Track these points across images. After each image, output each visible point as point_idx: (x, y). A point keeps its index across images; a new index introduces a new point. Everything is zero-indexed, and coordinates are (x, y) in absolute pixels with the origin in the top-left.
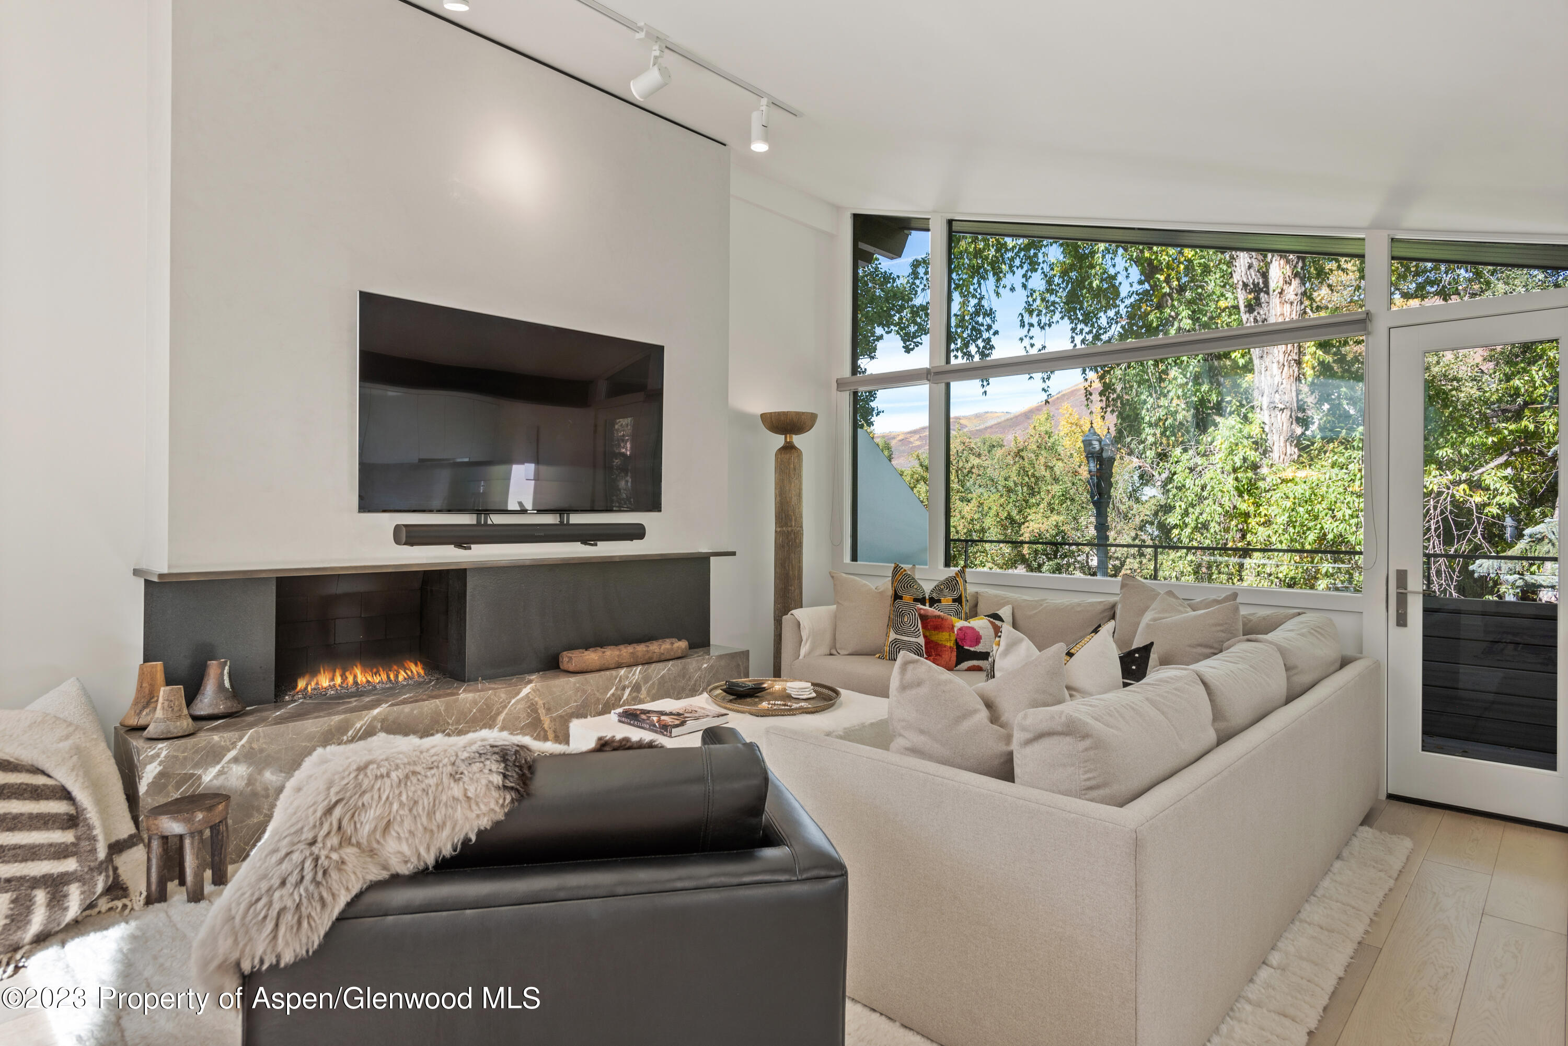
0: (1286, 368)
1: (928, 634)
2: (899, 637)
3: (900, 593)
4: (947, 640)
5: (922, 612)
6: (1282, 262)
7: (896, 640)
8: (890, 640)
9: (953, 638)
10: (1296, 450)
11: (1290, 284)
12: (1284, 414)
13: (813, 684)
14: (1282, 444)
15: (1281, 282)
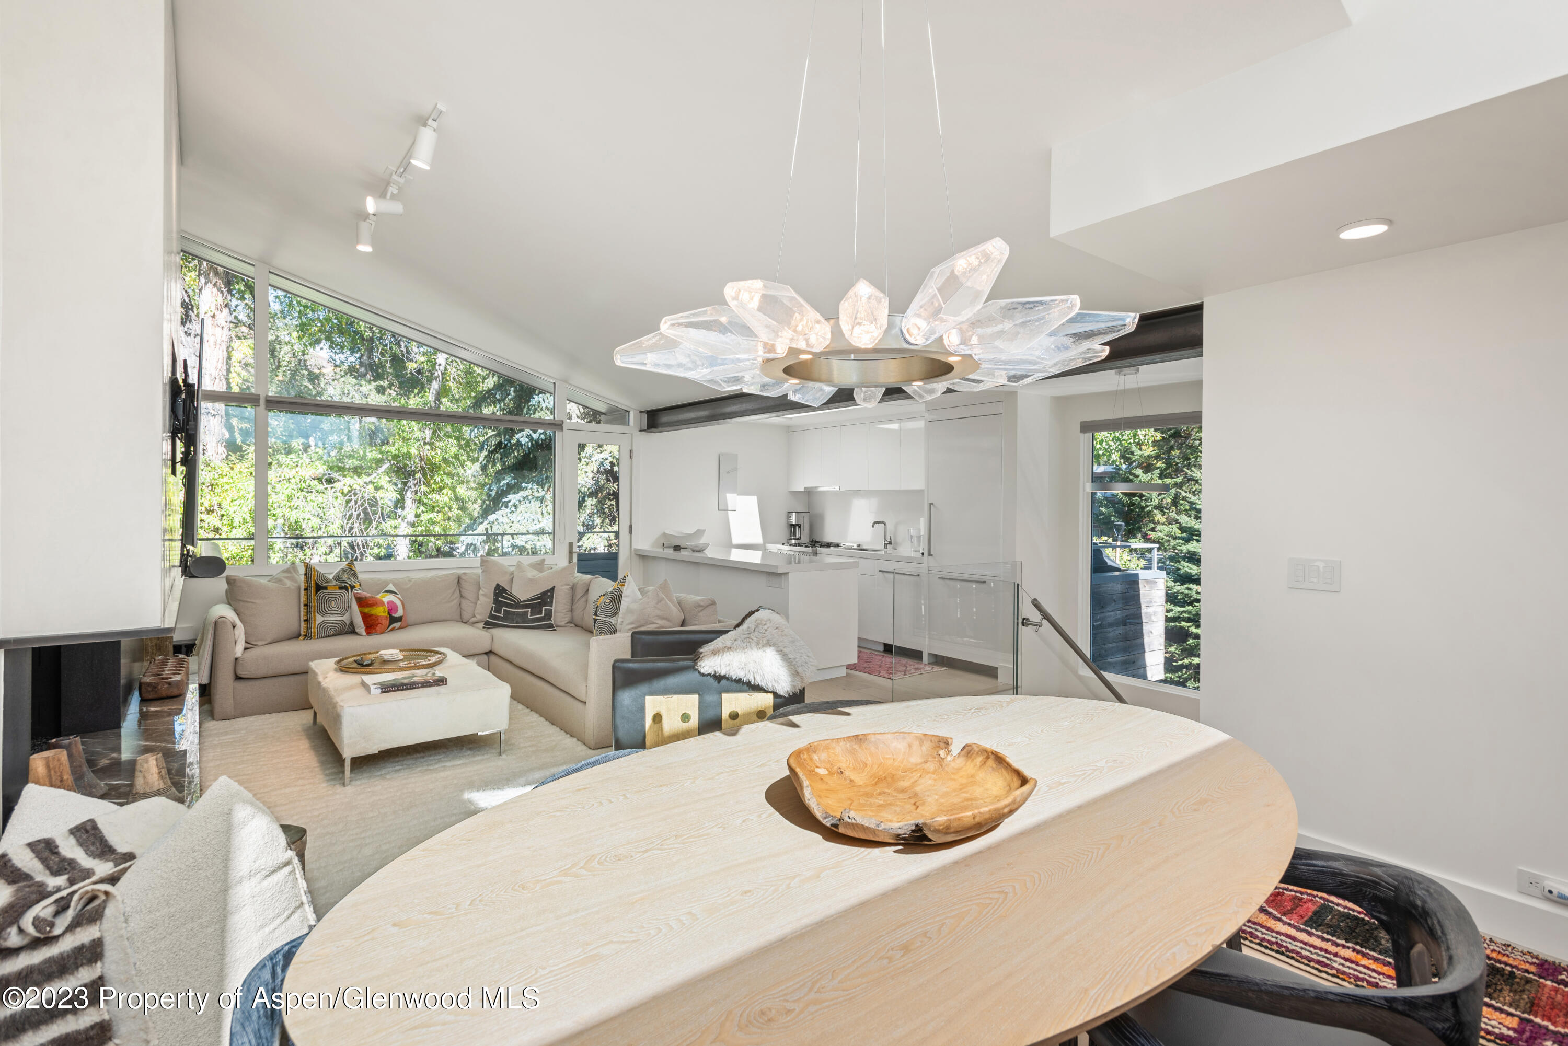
0: (217, 380)
1: (366, 610)
2: (326, 619)
3: (324, 585)
4: (381, 612)
5: (358, 596)
6: (215, 290)
7: (324, 622)
8: (317, 623)
9: (387, 610)
10: (225, 450)
11: (221, 311)
12: (216, 419)
13: (401, 651)
14: (214, 444)
15: (213, 308)
